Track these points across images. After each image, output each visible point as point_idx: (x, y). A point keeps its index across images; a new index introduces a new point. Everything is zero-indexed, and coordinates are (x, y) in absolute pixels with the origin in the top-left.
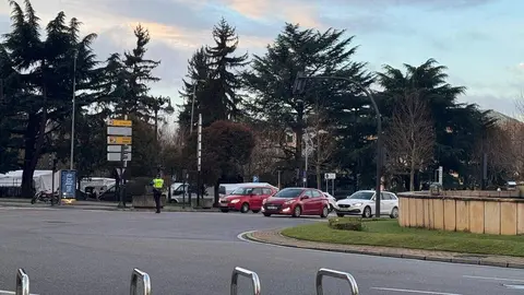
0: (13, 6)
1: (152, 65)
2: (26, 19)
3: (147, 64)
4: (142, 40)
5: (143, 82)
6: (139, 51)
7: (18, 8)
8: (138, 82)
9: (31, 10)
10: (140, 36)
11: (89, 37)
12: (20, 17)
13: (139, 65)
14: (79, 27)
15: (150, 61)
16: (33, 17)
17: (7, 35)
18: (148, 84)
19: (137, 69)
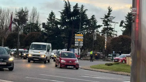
0: (65, 2)
1: (113, 18)
2: (68, 5)
3: (111, 18)
4: (110, 11)
5: (110, 23)
6: (109, 14)
7: (66, 3)
8: (108, 23)
9: (69, 3)
10: (109, 10)
11: (86, 10)
12: (66, 5)
13: (109, 18)
14: (84, 7)
15: (112, 17)
16: (69, 5)
17: (63, 10)
18: (112, 24)
19: (108, 19)
